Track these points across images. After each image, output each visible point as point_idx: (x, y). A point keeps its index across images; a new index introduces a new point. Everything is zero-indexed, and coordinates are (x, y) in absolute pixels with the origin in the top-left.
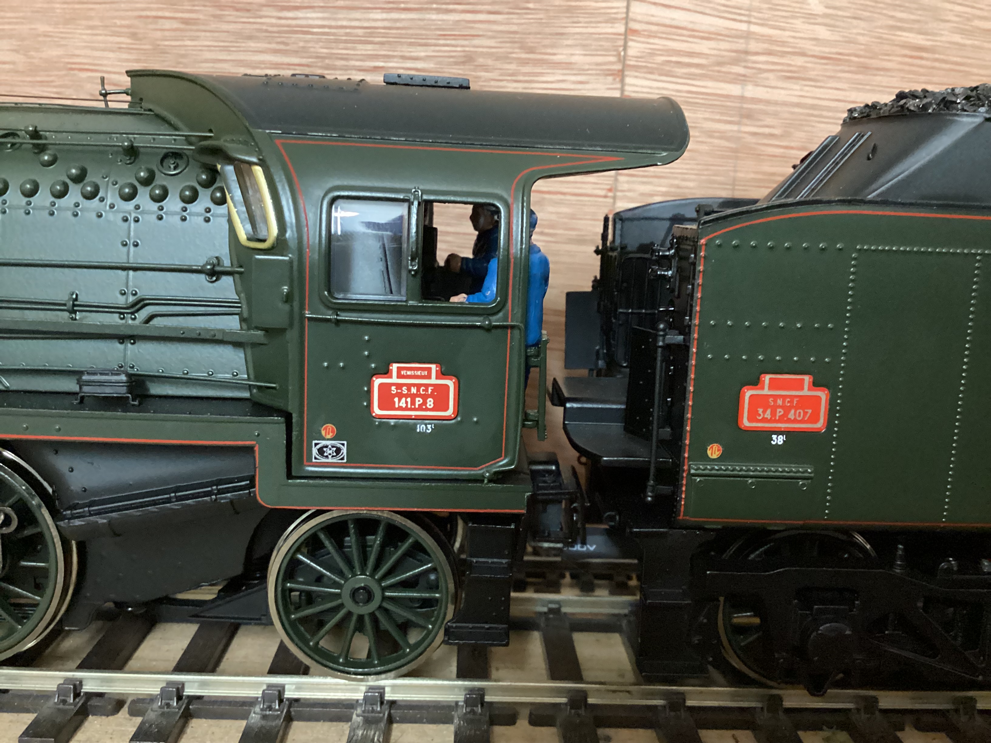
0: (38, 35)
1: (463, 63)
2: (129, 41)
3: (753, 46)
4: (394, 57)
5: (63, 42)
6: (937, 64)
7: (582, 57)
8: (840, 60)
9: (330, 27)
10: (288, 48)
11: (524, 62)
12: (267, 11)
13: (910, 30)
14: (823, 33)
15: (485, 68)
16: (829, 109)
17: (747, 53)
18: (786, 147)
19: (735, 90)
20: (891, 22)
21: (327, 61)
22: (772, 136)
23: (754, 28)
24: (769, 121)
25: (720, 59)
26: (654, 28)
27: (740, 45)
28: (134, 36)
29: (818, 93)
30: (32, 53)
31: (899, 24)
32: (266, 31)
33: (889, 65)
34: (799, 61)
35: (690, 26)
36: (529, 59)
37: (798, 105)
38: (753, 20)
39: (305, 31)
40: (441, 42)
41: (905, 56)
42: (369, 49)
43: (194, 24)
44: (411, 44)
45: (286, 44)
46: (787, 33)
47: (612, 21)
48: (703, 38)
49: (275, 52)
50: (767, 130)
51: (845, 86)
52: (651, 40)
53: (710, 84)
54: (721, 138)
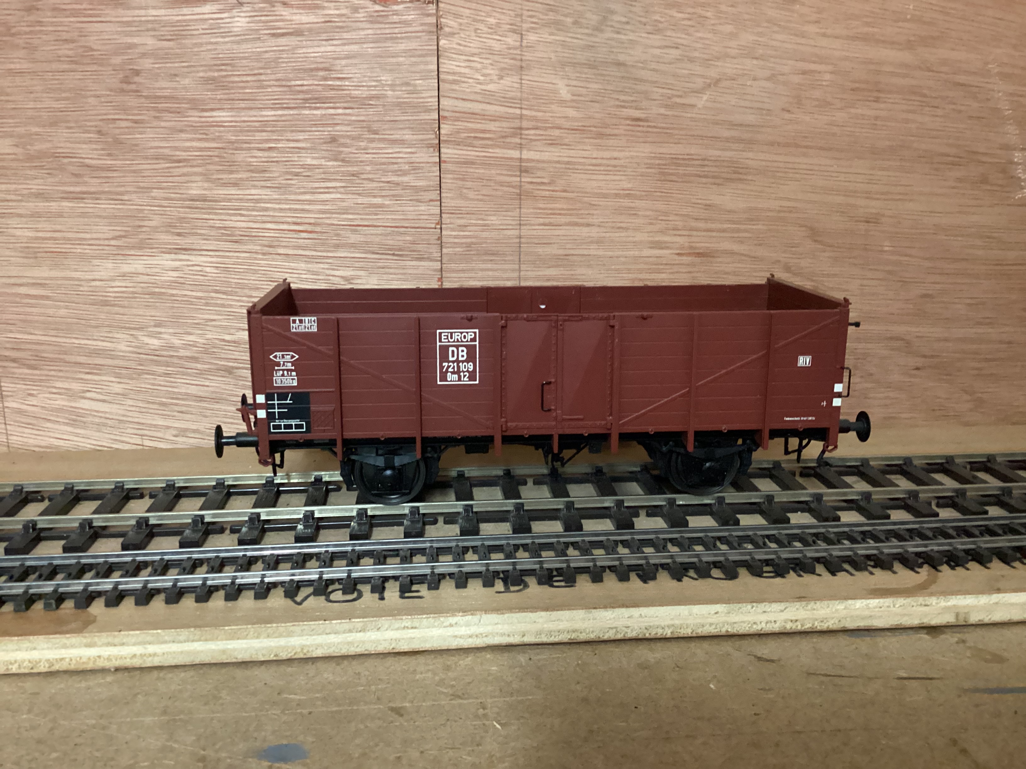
0: (31, 135)
1: (330, 142)
2: (96, 136)
3: (525, 124)
4: (282, 140)
5: (49, 139)
6: (650, 130)
7: (411, 136)
8: (584, 130)
9: (236, 122)
10: (208, 137)
11: (372, 141)
12: (191, 113)
13: (631, 107)
14: (571, 113)
15: (345, 145)
16: (579, 163)
17: (521, 128)
18: (553, 191)
19: (515, 154)
20: (617, 103)
21: (236, 145)
22: (543, 183)
23: (524, 112)
24: (539, 174)
25: (504, 134)
26: (457, 115)
27: (517, 123)
28: (99, 132)
29: (572, 153)
30: (29, 147)
31: (623, 104)
32: (192, 126)
33: (616, 132)
34: (557, 132)
35: (483, 113)
36: (374, 138)
37: (558, 162)
38: (523, 106)
39: (219, 125)
40: (313, 129)
41: (629, 125)
42: (264, 136)
43: (142, 123)
44: (292, 131)
45: (206, 134)
46: (548, 114)
47: (428, 111)
48: (491, 120)
49: (200, 140)
50: (539, 180)
51: (589, 148)
52: (456, 123)
53: (497, 150)
54: (509, 186)
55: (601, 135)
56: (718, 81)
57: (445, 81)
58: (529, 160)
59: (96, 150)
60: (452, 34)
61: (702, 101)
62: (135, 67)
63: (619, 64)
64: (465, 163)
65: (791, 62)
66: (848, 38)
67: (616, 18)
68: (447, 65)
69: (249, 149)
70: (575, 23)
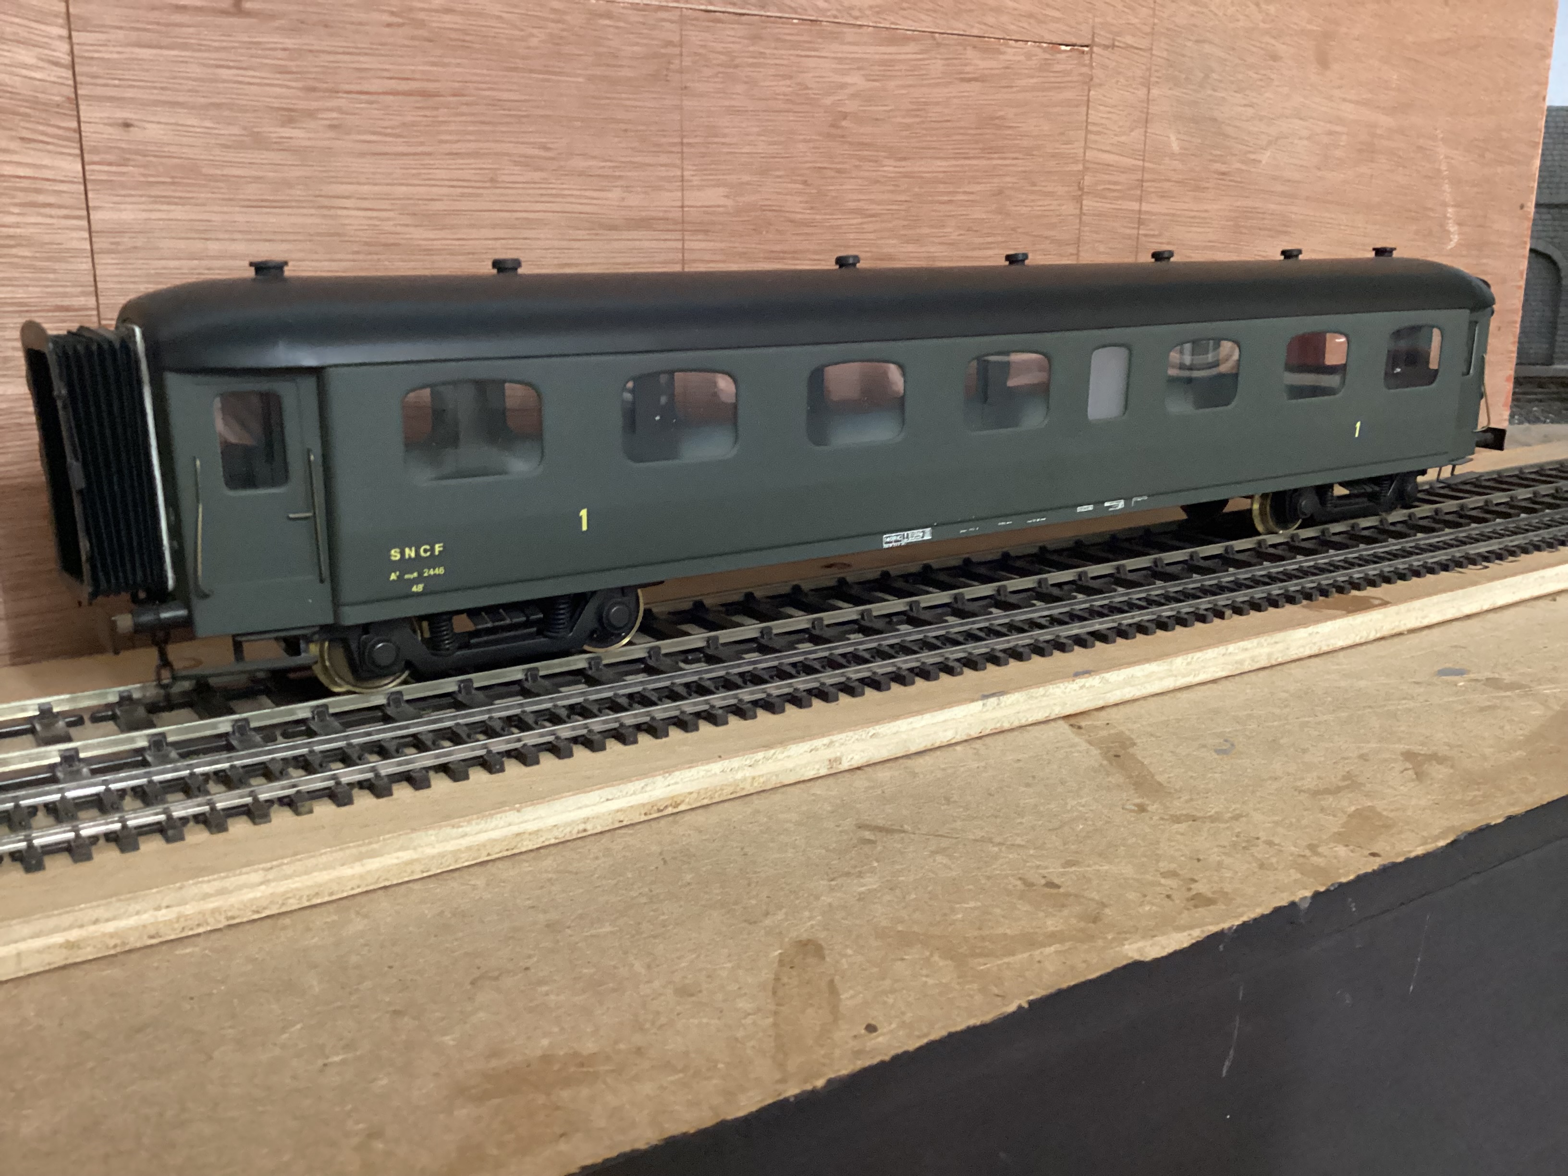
0: (742, 184)
1: (997, 195)
5: (759, 189)
6: (1231, 183)
7: (1060, 188)
8: (1185, 183)
9: (923, 172)
10: (899, 189)
13: (1219, 162)
14: (1179, 166)
15: (1008, 197)
16: (1181, 216)
17: (1143, 181)
18: (1160, 243)
20: (1211, 157)
25: (1130, 186)
26: (1098, 166)
27: (1140, 176)
28: (805, 182)
29: (1178, 206)
30: (739, 198)
31: (1215, 158)
32: (887, 177)
33: (1208, 185)
35: (1116, 164)
36: (1032, 190)
37: (1166, 214)
38: (1145, 158)
39: (910, 175)
40: (987, 180)
41: (1217, 179)
42: (946, 187)
43: (843, 172)
44: (968, 183)
45: (898, 186)
46: (1163, 167)
48: (1123, 172)
49: (891, 192)
50: (1151, 233)
51: (1187, 200)
52: (1097, 175)
53: (1125, 203)
55: (1198, 189)
56: (1277, 139)
57: (1091, 132)
58: (1147, 212)
59: (801, 202)
60: (1101, 85)
61: (1265, 157)
62: (843, 110)
63: (1214, 120)
64: (1099, 215)
65: (1322, 124)
66: (1357, 103)
67: (1215, 76)
68: (1094, 116)
69: (932, 202)
70: (1187, 79)
